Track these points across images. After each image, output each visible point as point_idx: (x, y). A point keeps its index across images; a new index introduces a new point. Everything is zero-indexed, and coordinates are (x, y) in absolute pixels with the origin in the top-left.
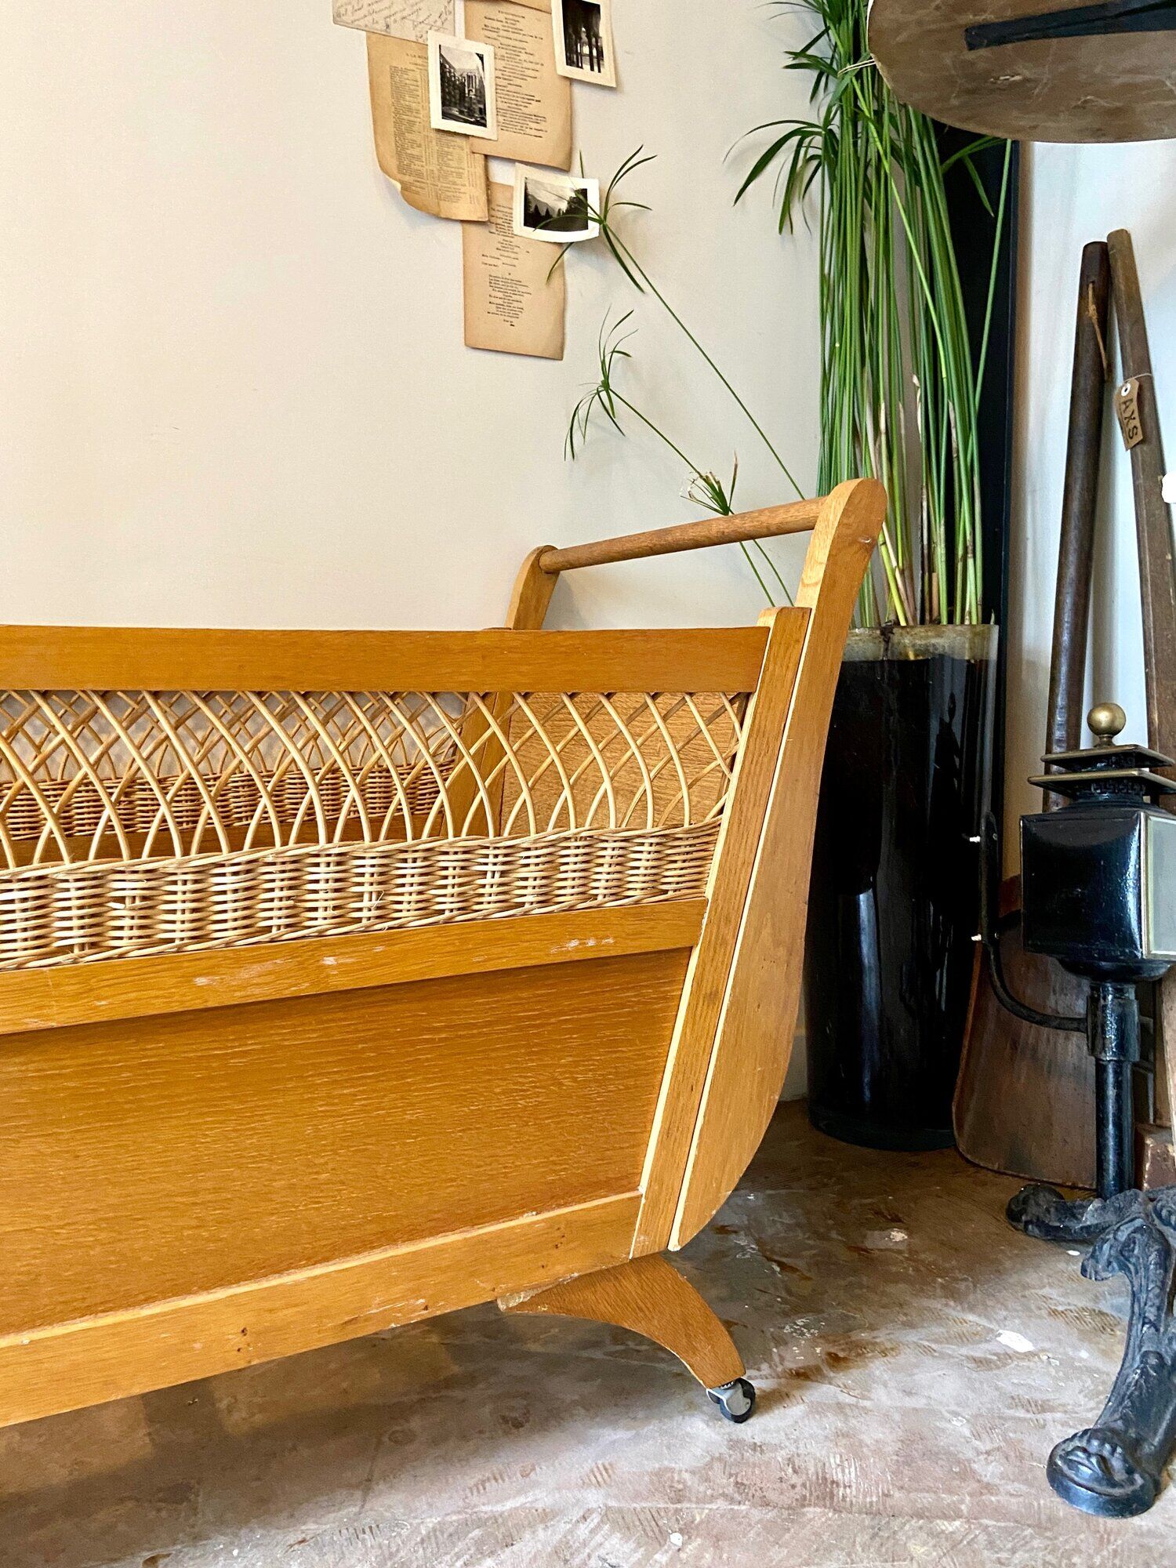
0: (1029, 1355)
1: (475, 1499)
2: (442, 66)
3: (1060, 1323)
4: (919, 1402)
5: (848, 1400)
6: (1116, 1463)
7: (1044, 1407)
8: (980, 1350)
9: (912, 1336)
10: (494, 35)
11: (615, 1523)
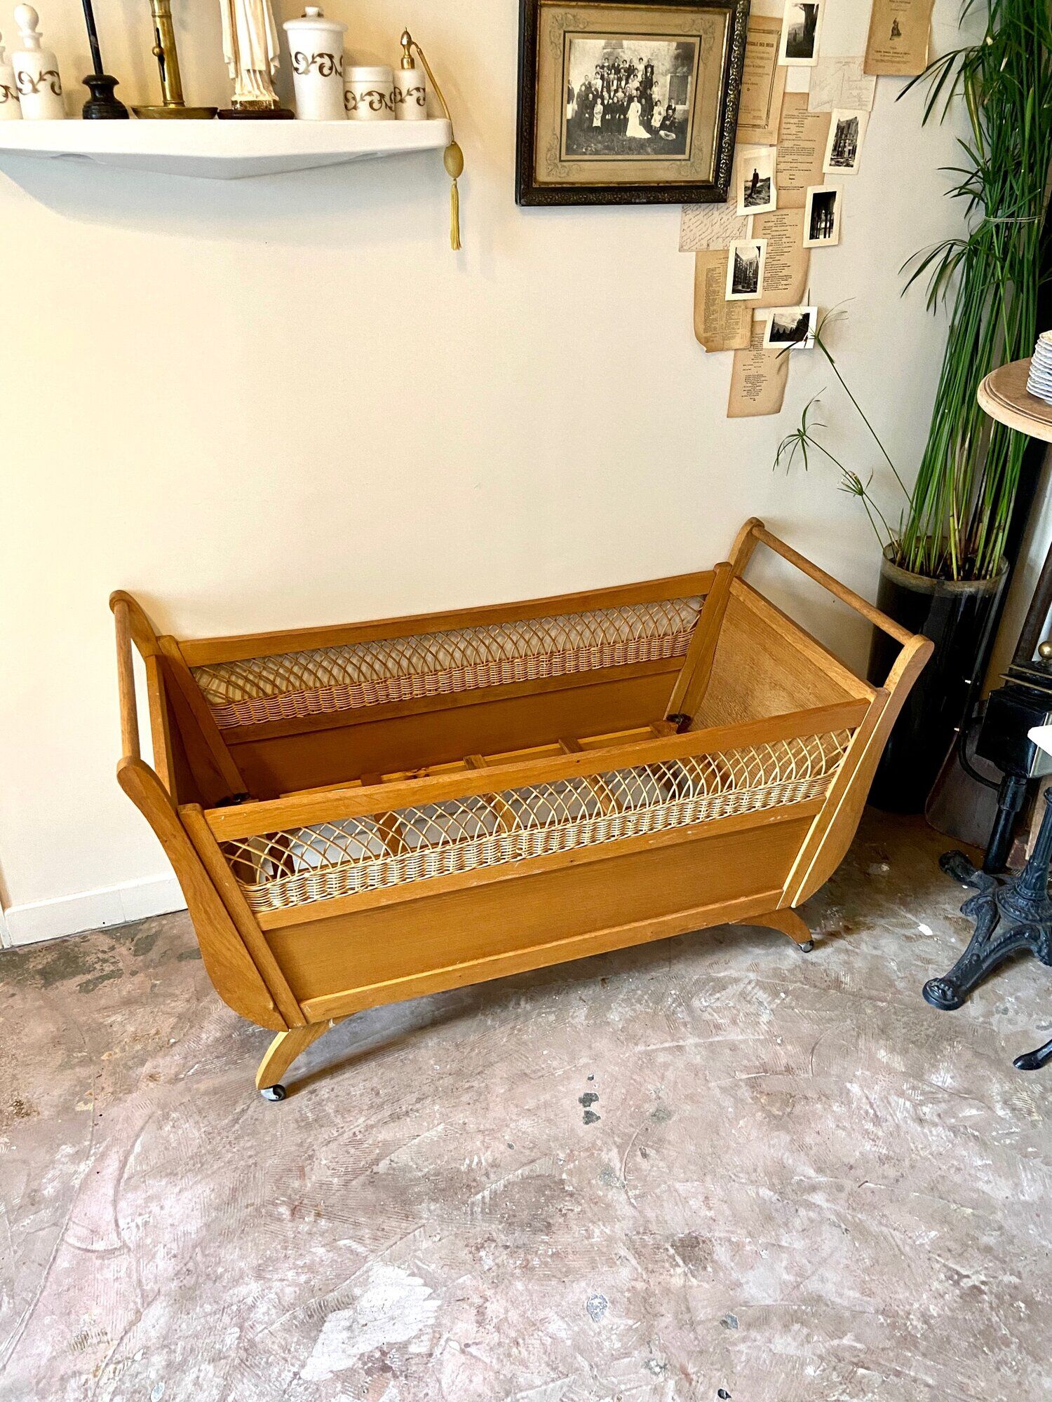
0: (931, 937)
1: (710, 971)
2: (736, 260)
3: (947, 922)
4: (878, 953)
5: (850, 948)
6: (949, 993)
7: (929, 962)
8: (909, 932)
9: (882, 922)
10: (768, 231)
11: (761, 987)
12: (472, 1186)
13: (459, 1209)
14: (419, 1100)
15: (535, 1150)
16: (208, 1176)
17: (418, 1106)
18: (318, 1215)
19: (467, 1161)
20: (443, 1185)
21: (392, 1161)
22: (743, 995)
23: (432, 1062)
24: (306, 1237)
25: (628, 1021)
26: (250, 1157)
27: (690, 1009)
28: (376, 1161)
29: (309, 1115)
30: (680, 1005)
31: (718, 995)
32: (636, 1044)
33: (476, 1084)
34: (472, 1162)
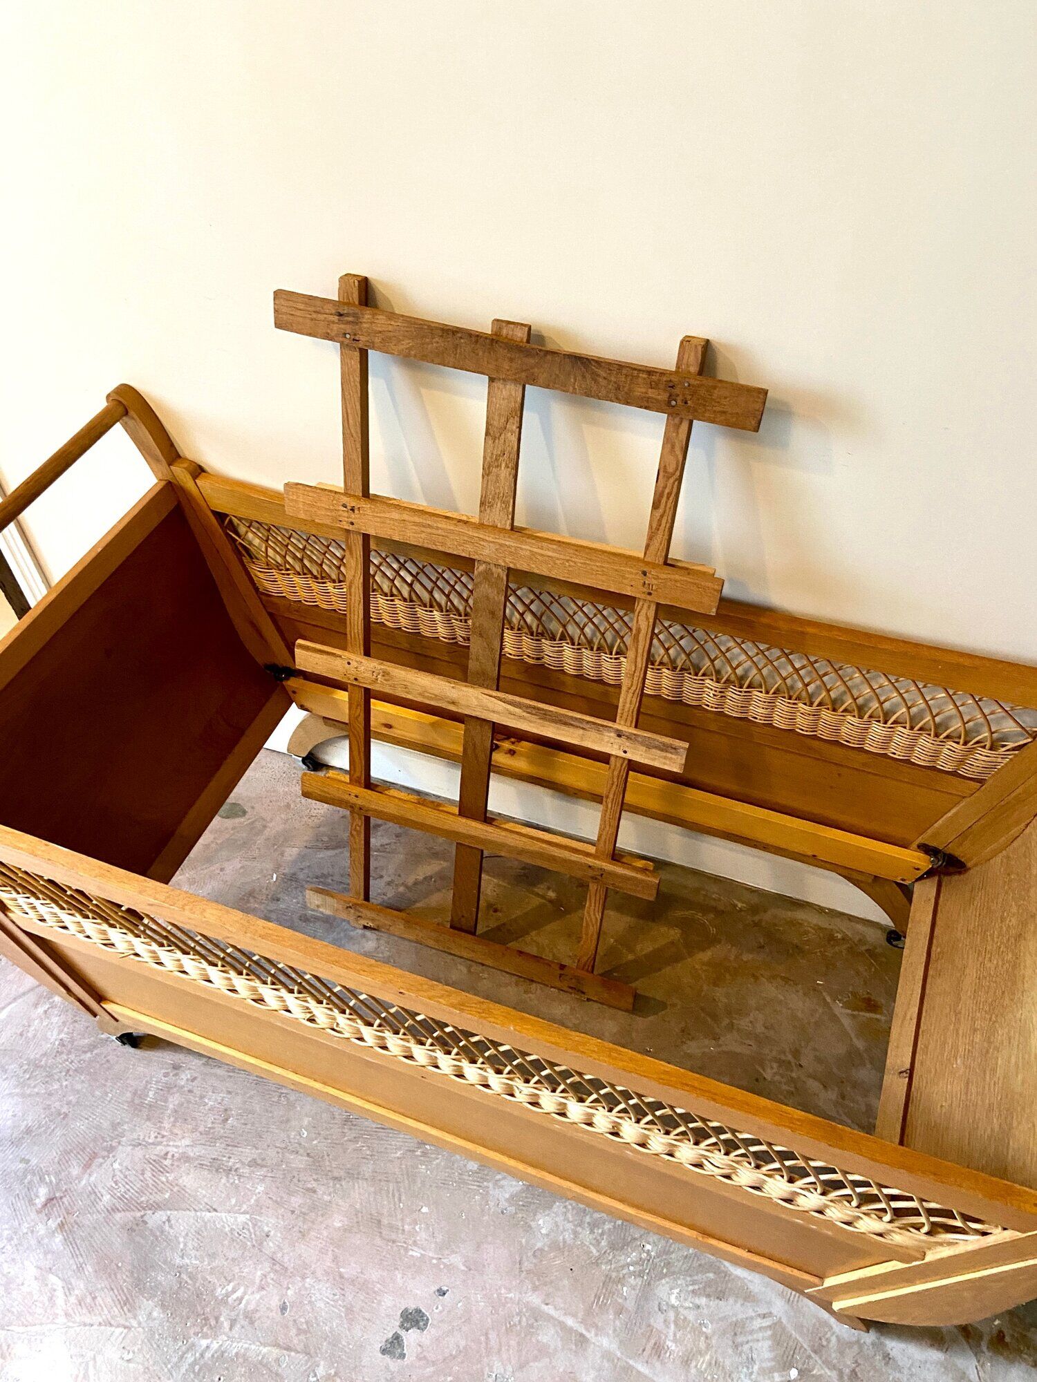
11: (774, 1336)
12: (209, 1324)
13: (175, 1340)
14: (254, 1164)
15: (302, 1337)
16: (23, 1095)
17: (245, 1171)
18: (61, 1226)
19: (230, 1288)
20: (184, 1295)
21: (169, 1220)
22: (736, 1329)
23: (306, 1121)
24: (33, 1242)
25: (556, 1247)
26: (69, 1103)
27: (645, 1293)
28: (156, 1207)
29: (151, 1094)
30: (640, 1274)
31: (703, 1301)
32: (535, 1289)
33: (321, 1190)
34: (234, 1291)
